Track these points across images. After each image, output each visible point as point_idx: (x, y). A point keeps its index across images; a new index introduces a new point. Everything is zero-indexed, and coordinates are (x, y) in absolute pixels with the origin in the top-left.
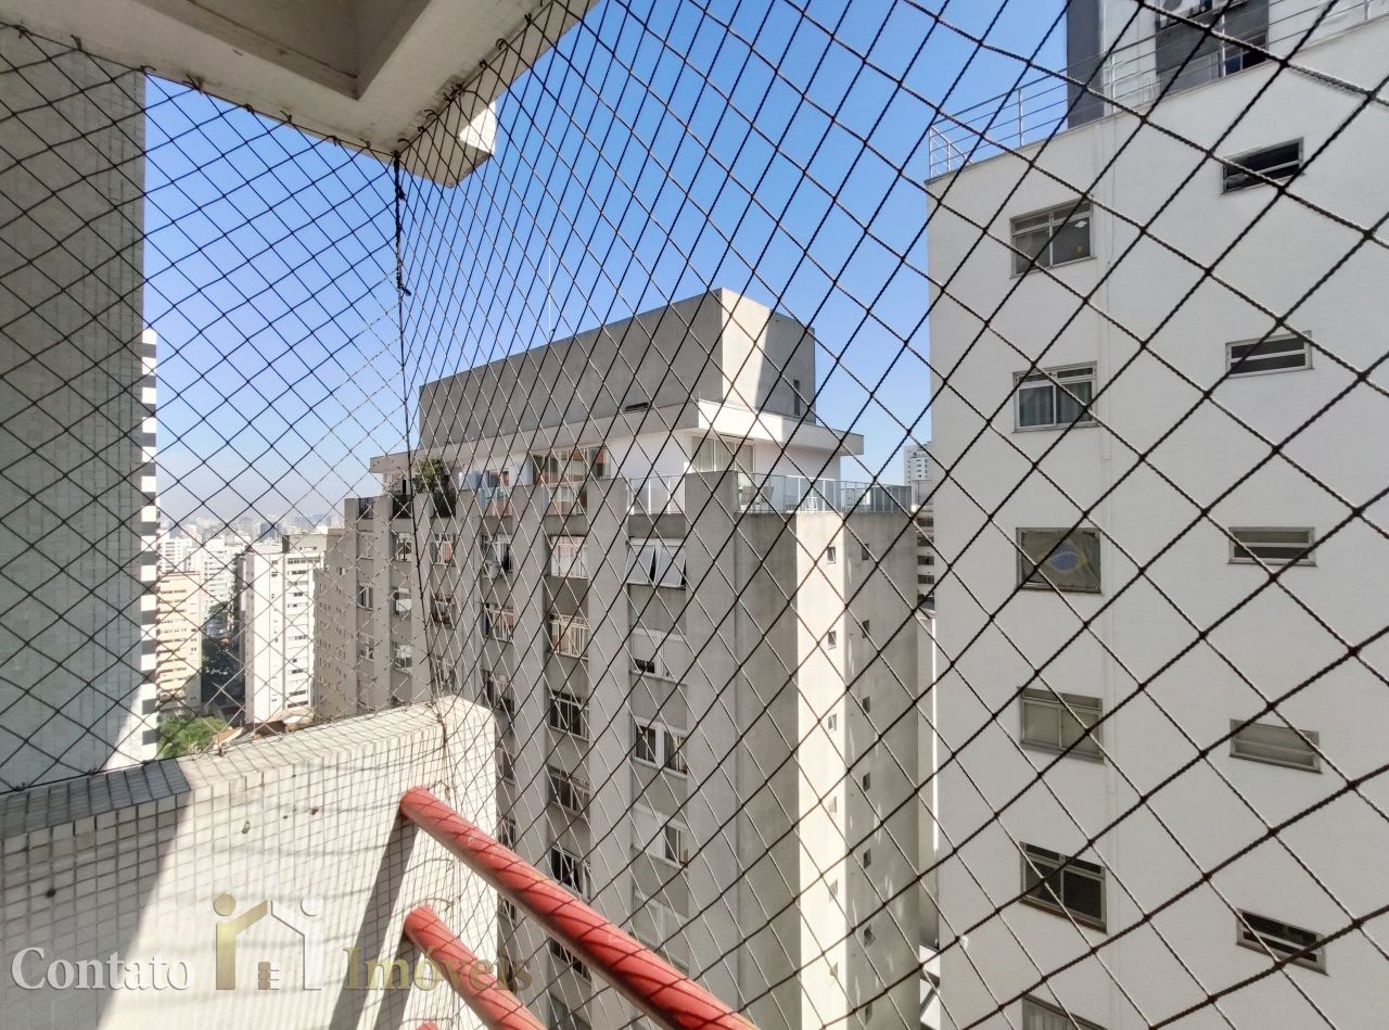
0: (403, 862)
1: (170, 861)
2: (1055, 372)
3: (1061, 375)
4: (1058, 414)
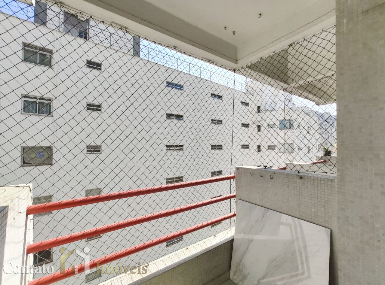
2: (38, 98)
3: (40, 99)
4: (39, 111)
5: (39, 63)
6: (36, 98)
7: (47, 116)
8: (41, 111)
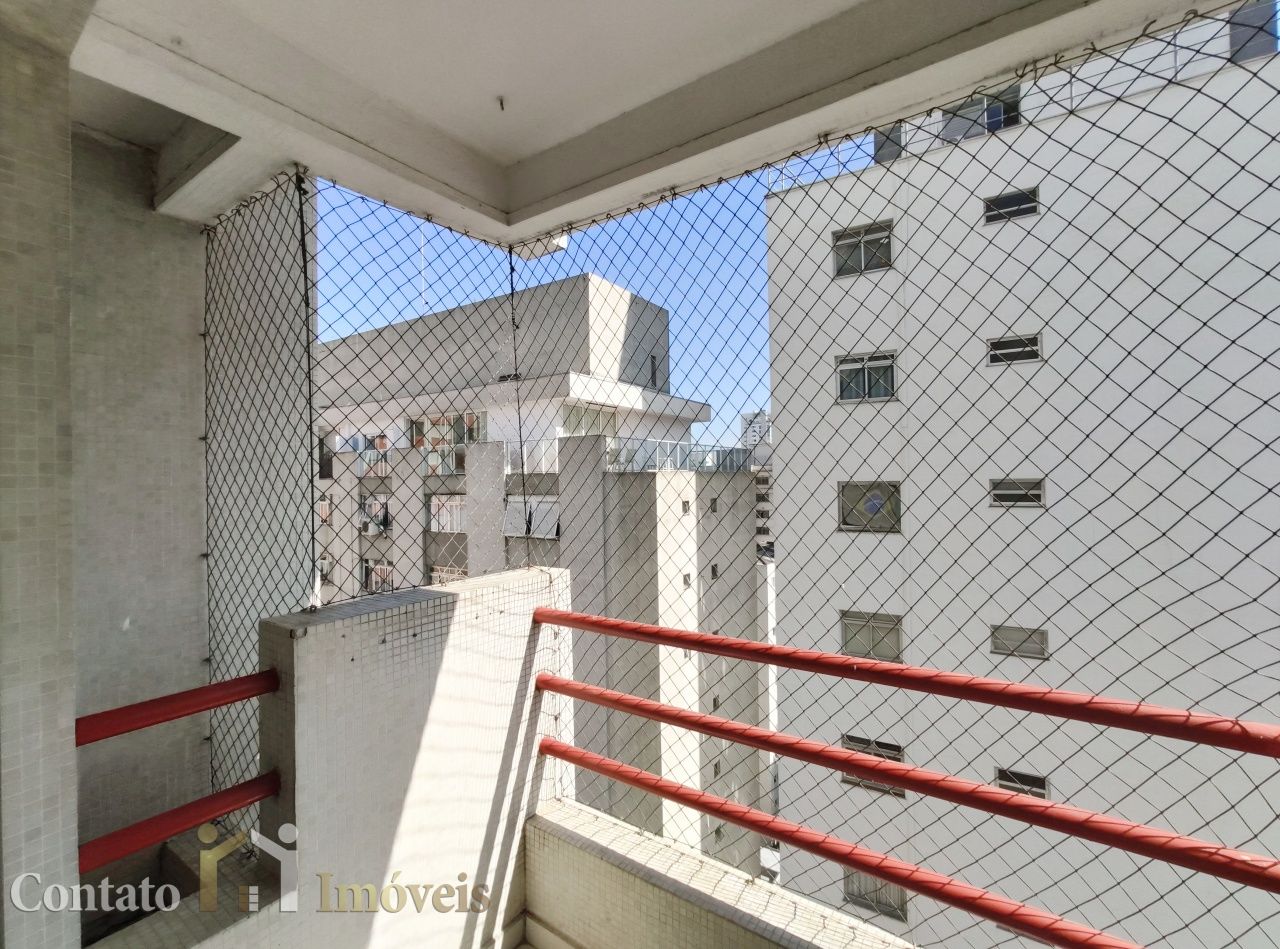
0: (535, 647)
1: (452, 628)
2: (866, 357)
3: (871, 359)
4: (869, 390)
5: (866, 269)
6: (862, 360)
7: (889, 401)
8: (873, 390)
